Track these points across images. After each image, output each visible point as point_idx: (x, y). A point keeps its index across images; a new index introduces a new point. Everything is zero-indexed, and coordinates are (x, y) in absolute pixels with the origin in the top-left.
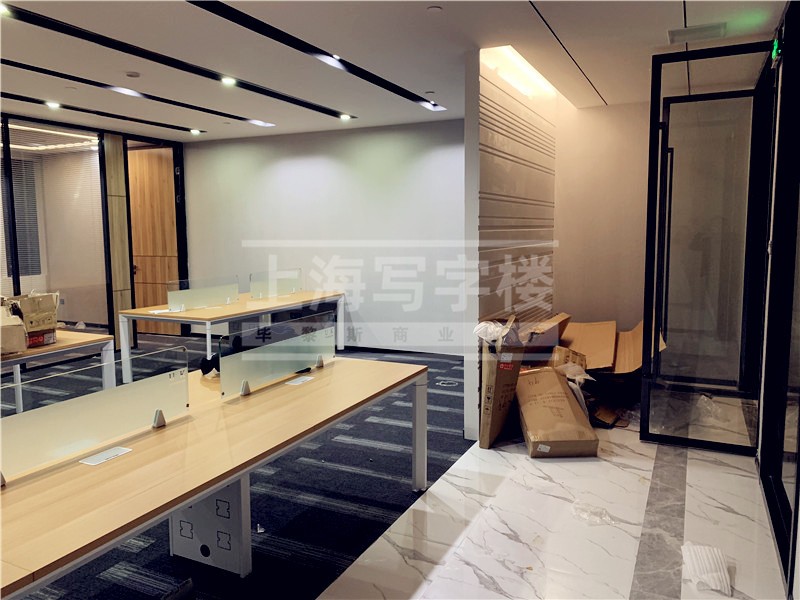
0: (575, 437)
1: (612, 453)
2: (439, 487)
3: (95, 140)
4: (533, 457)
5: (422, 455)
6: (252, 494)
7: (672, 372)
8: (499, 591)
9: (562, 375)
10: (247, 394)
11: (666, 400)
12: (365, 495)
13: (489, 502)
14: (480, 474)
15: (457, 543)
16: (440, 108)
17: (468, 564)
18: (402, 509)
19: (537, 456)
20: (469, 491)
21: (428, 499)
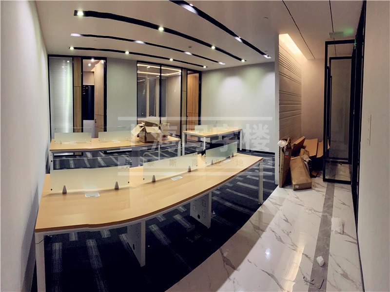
0: (305, 182)
1: (316, 187)
2: (266, 203)
3: (180, 71)
4: (294, 190)
5: (261, 190)
6: (212, 200)
7: (332, 156)
8: (281, 241)
9: (302, 159)
10: (212, 164)
11: (330, 166)
12: (245, 205)
13: (281, 208)
14: (279, 198)
15: (271, 224)
16: (269, 58)
17: (273, 232)
18: (255, 210)
19: (295, 190)
20: (276, 204)
21: (263, 207)
